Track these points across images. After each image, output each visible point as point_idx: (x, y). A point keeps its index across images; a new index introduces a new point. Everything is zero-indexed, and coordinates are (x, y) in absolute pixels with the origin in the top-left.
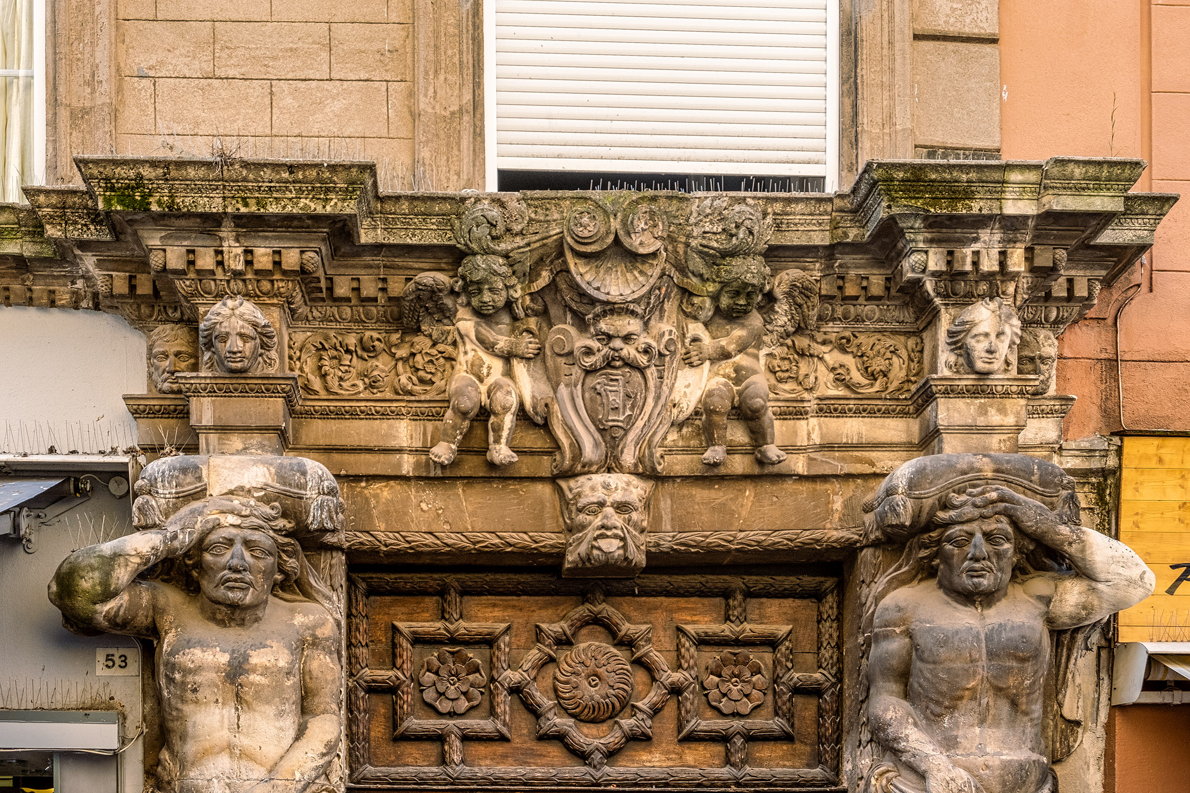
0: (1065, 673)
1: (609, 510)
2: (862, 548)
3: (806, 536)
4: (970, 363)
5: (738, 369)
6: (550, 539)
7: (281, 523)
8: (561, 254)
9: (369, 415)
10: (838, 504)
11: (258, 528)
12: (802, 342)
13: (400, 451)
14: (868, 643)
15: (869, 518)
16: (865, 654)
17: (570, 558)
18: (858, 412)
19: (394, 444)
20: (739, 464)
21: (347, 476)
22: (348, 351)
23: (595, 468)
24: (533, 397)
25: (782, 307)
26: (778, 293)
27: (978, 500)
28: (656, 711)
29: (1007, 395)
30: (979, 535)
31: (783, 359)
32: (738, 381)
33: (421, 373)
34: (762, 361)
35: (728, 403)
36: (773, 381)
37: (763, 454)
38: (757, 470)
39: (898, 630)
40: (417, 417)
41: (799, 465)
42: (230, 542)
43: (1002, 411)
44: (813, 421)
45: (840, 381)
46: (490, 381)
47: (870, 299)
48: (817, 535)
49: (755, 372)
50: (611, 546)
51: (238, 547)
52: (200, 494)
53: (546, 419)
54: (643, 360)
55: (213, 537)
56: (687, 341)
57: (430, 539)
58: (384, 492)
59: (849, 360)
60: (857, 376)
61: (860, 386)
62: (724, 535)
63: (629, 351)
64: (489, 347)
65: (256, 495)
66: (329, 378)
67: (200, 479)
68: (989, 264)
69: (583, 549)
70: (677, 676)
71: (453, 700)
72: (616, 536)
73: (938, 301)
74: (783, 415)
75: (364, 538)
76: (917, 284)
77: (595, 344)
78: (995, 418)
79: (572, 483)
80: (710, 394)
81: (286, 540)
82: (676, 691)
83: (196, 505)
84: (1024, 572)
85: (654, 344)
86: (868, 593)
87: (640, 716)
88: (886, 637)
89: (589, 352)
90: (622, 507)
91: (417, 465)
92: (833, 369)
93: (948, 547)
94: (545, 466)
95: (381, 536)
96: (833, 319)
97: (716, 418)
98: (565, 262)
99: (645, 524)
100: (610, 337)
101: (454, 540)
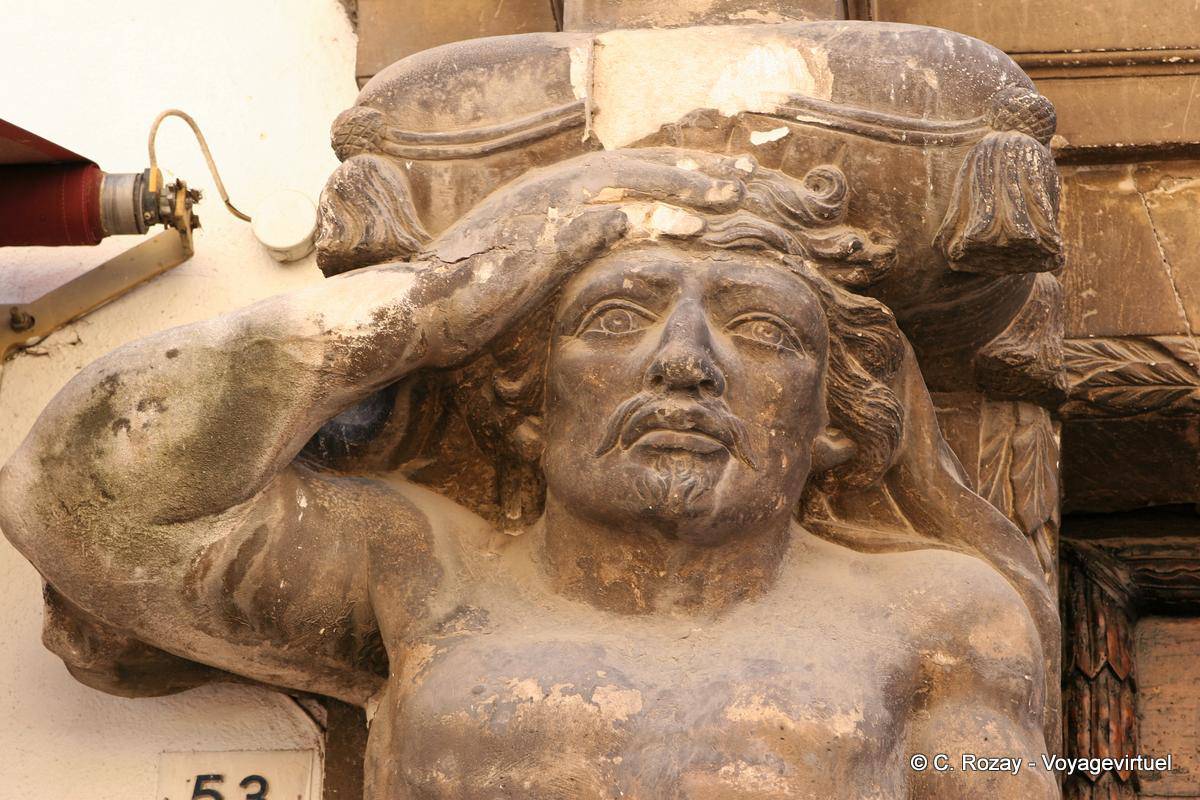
21: (1068, 157)
51: (685, 310)
52: (560, 140)
65: (758, 138)
67: (562, 86)
81: (863, 301)
95: (1195, 352)
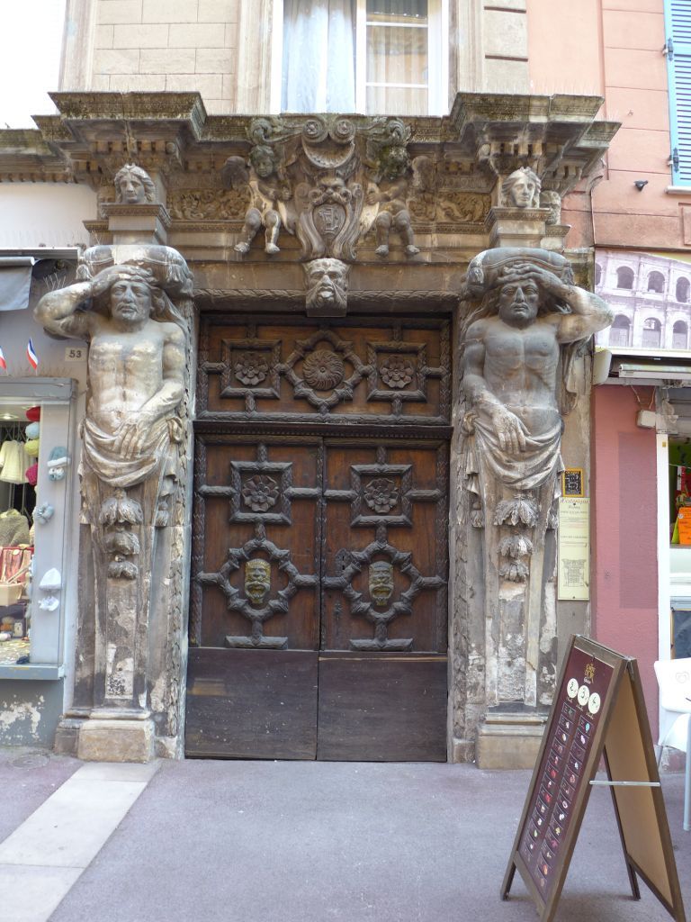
0: (568, 368)
1: (326, 277)
2: (461, 300)
3: (431, 294)
4: (514, 201)
5: (394, 206)
6: (297, 293)
7: (152, 279)
8: (300, 146)
9: (205, 230)
10: (447, 278)
11: (140, 281)
12: (428, 196)
13: (221, 248)
14: (463, 349)
15: (464, 285)
16: (462, 355)
17: (307, 302)
18: (458, 231)
19: (219, 244)
20: (396, 256)
21: (195, 261)
22: (196, 199)
23: (319, 256)
24: (288, 219)
25: (416, 175)
26: (414, 168)
27: (519, 271)
28: (355, 386)
29: (533, 219)
30: (520, 289)
31: (418, 203)
32: (394, 212)
33: (233, 210)
34: (408, 205)
35: (388, 223)
36: (413, 215)
37: (408, 250)
38: (405, 259)
39: (478, 340)
40: (230, 231)
41: (427, 258)
42: (124, 288)
43: (532, 227)
44: (435, 236)
45: (448, 215)
46: (267, 211)
47: (463, 173)
48: (437, 293)
49: (402, 208)
50: (327, 294)
51: (129, 290)
52: (111, 263)
53: (295, 231)
54: (344, 199)
55: (117, 285)
56: (368, 192)
57: (236, 293)
58: (213, 271)
59: (453, 206)
60: (457, 213)
61: (458, 217)
62: (389, 292)
63: (336, 194)
64: (265, 194)
66: (186, 212)
67: (110, 255)
68: (523, 151)
69: (313, 297)
70: (365, 368)
71: (250, 378)
72: (329, 290)
73: (497, 172)
74: (418, 232)
75: (202, 292)
76: (486, 162)
77: (318, 191)
78: (528, 230)
79: (309, 264)
80: (379, 218)
81: (155, 288)
82: (365, 375)
83: (108, 269)
84: (545, 312)
85: (349, 191)
86: (463, 324)
87: (346, 387)
88: (471, 344)
89: (315, 195)
90: (333, 275)
91: (230, 256)
92: (445, 209)
93: (504, 296)
94: (296, 257)
95: (211, 292)
96: (444, 184)
97: (383, 230)
98: (303, 151)
99: (346, 285)
100: (326, 187)
101: (248, 293)
